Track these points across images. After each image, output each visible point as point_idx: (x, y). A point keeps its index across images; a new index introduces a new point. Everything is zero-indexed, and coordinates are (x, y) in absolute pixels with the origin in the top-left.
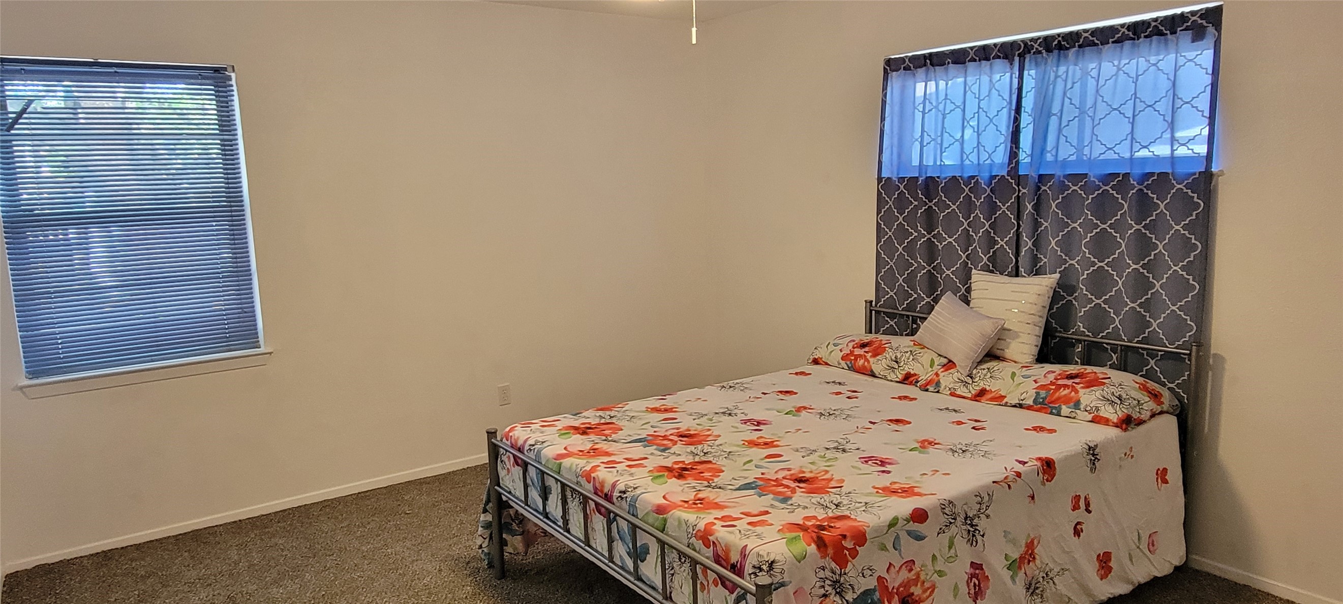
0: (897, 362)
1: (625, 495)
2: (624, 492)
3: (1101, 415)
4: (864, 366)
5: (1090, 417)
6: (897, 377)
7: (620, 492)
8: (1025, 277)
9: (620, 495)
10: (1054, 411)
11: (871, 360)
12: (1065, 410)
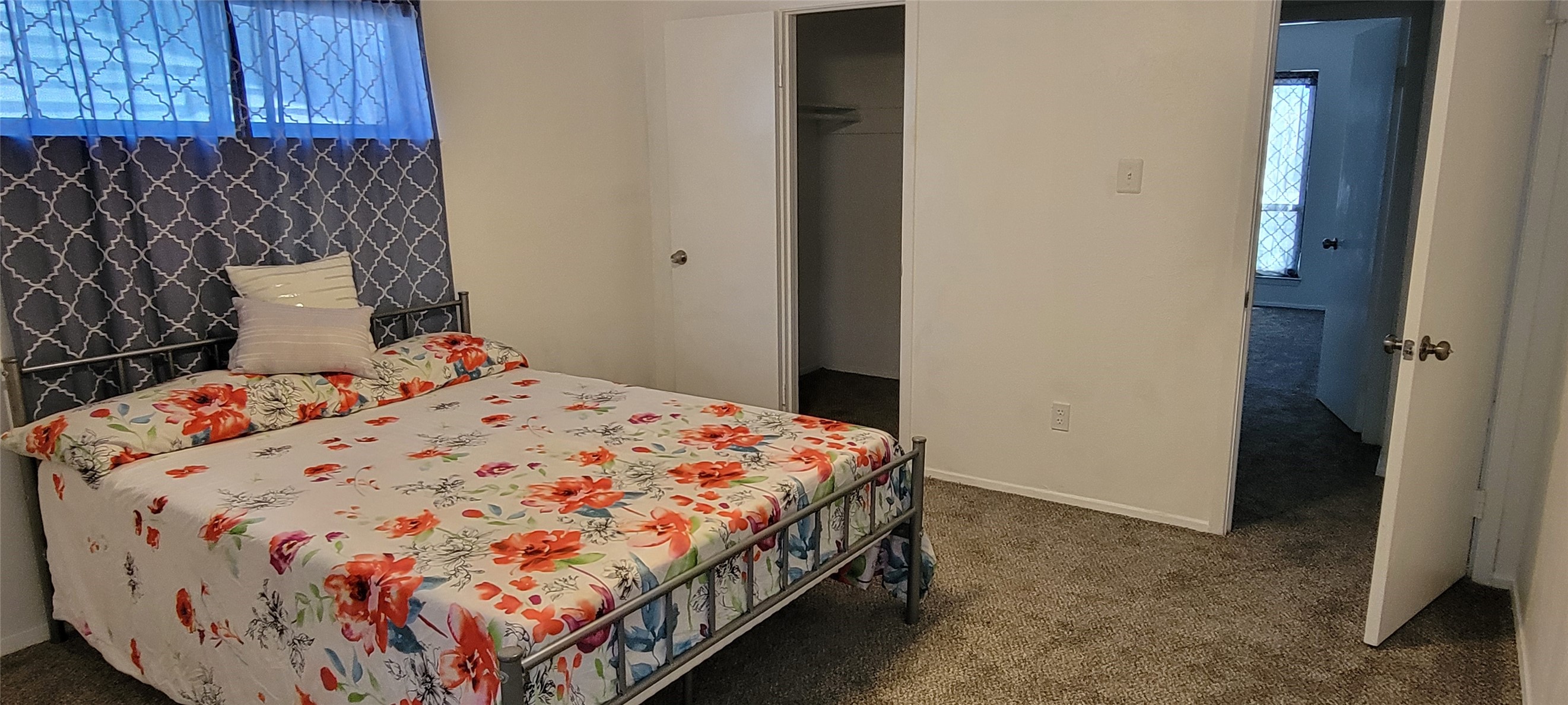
0: (277, 400)
1: (791, 497)
2: (788, 495)
3: (510, 361)
4: (237, 426)
5: (503, 367)
6: (294, 418)
7: (785, 498)
8: (291, 264)
9: (786, 502)
10: (474, 376)
11: (243, 411)
12: (484, 370)
